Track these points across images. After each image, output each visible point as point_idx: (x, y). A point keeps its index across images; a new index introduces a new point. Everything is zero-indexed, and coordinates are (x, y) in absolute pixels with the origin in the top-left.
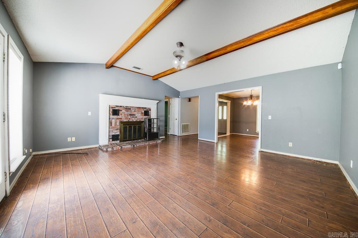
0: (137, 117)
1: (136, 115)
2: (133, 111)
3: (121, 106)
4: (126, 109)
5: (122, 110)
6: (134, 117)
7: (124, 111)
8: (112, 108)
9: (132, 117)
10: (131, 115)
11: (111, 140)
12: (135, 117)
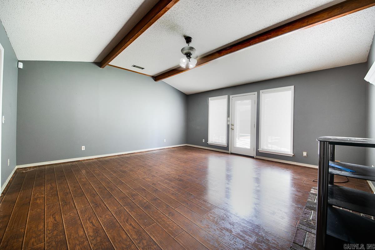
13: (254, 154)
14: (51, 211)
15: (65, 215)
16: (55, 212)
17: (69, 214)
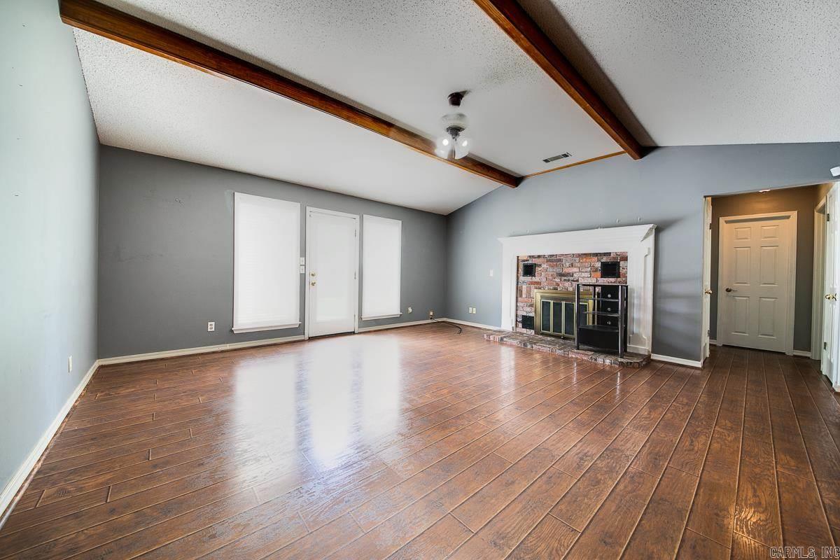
0: (577, 281)
1: (575, 275)
2: (568, 264)
3: (539, 257)
4: (549, 261)
5: (540, 265)
6: (569, 280)
7: (544, 266)
8: (524, 261)
9: (565, 280)
10: (561, 275)
11: (520, 325)
12: (574, 281)
13: (353, 325)
14: (692, 457)
15: (672, 441)
16: (687, 452)
17: (666, 439)
